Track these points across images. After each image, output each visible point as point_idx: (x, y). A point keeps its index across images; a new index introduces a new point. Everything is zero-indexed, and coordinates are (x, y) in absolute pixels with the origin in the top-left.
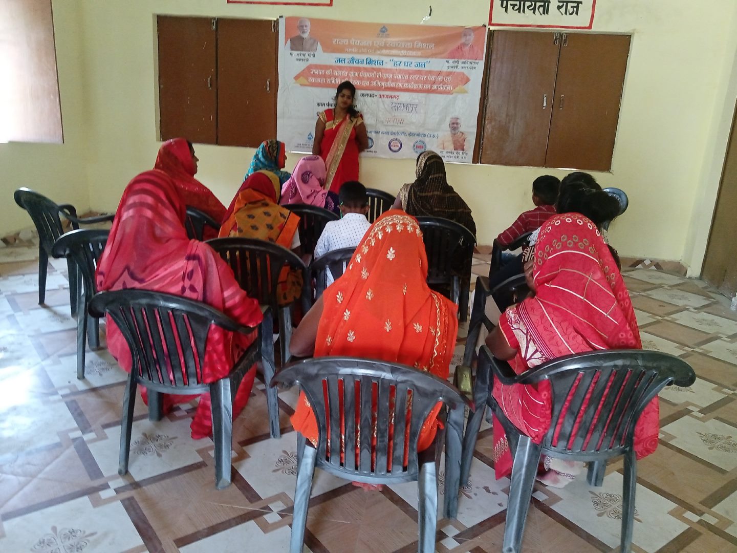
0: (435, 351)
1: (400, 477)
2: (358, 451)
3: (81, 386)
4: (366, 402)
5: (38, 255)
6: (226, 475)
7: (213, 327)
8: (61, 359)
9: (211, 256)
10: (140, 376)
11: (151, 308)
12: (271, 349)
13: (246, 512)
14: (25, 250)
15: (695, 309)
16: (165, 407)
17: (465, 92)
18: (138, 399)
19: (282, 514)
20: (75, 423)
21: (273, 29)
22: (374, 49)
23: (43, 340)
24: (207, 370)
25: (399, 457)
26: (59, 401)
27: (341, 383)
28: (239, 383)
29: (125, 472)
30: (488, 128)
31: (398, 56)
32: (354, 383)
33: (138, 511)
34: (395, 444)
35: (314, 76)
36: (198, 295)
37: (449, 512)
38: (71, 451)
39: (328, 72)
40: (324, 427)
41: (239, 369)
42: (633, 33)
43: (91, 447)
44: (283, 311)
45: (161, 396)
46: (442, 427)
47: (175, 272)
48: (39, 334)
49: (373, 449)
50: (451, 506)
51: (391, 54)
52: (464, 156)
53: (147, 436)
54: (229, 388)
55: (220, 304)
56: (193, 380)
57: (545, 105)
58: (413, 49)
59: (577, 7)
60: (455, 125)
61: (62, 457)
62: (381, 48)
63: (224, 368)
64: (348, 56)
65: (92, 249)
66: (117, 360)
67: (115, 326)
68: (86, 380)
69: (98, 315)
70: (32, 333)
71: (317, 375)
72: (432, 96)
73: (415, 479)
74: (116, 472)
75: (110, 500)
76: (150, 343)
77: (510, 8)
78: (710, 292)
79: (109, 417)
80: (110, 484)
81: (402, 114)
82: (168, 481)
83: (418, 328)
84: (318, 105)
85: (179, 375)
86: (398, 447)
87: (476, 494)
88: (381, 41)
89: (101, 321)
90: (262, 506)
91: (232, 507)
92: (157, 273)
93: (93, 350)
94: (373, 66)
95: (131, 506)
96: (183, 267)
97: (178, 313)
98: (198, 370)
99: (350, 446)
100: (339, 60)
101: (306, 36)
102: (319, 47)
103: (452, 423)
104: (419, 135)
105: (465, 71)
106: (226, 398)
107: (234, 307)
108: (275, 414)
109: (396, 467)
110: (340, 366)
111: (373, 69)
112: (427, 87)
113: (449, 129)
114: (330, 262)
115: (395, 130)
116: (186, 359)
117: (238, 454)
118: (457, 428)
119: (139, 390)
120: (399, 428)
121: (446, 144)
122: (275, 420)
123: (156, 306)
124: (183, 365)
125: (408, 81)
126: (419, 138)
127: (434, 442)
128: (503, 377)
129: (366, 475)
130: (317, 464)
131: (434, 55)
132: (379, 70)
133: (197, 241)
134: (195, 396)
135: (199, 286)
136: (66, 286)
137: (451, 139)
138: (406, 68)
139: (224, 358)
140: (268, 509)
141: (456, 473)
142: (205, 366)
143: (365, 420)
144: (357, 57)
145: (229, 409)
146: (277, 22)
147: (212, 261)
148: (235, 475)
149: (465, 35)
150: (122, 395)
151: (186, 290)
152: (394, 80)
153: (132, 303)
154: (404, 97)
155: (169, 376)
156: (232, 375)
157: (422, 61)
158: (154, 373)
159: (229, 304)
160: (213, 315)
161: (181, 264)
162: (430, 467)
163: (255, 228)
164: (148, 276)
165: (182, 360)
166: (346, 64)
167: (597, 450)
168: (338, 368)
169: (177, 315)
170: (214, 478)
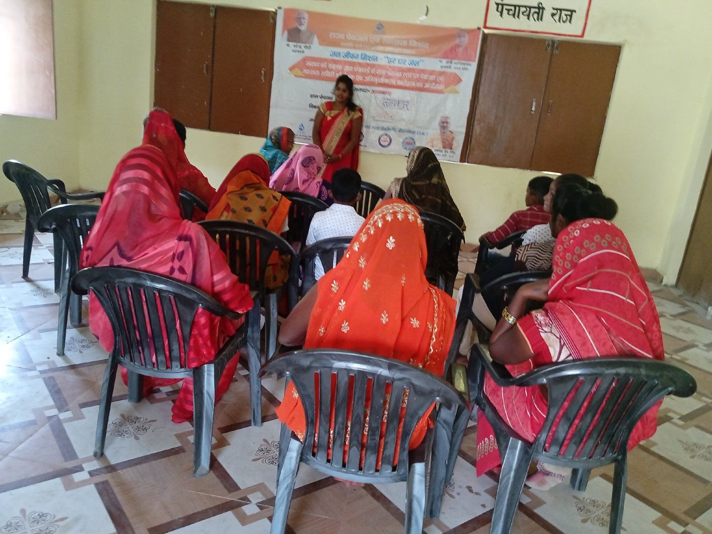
0: (431, 347)
1: (387, 477)
2: (347, 448)
3: (60, 362)
4: (359, 398)
5: (24, 229)
6: (205, 462)
7: (200, 310)
8: (42, 335)
9: (203, 238)
10: (122, 357)
11: (137, 287)
12: (257, 335)
13: (224, 502)
14: (12, 223)
15: (672, 316)
16: (145, 389)
17: (456, 92)
18: (119, 379)
19: (261, 506)
20: (52, 400)
21: (271, 21)
22: (369, 45)
23: (24, 314)
24: (192, 355)
25: (390, 456)
26: (37, 377)
27: (334, 377)
28: (222, 368)
29: (100, 455)
30: (477, 129)
31: (393, 53)
32: (348, 378)
33: (112, 496)
34: (386, 443)
35: (308, 68)
36: (187, 278)
37: (432, 513)
38: (46, 429)
39: (323, 65)
40: (312, 421)
41: (224, 355)
42: (624, 44)
43: (66, 426)
44: (269, 298)
45: (141, 378)
46: (432, 426)
47: (165, 252)
48: (20, 308)
49: (363, 446)
50: (434, 505)
51: (386, 50)
52: (452, 155)
53: (126, 417)
54: (213, 373)
55: (210, 289)
56: (176, 364)
57: (533, 109)
58: (408, 47)
59: (571, 16)
60: (445, 124)
61: (36, 436)
62: (377, 44)
63: (209, 353)
64: (343, 51)
65: (79, 226)
66: (98, 339)
67: (98, 303)
68: (66, 357)
69: (82, 292)
70: (14, 307)
71: (309, 368)
72: (424, 94)
73: (403, 480)
74: (92, 454)
75: (84, 483)
76: (134, 323)
77: (505, 12)
78: (685, 300)
79: (87, 396)
80: (84, 465)
81: (393, 110)
82: (145, 465)
83: (415, 323)
84: (311, 96)
85: (161, 358)
86: (388, 446)
87: (458, 494)
88: (377, 38)
89: (85, 298)
90: (239, 497)
91: (210, 497)
92: (146, 252)
93: (75, 327)
94: (368, 62)
95: (104, 491)
96: (173, 247)
97: (164, 294)
98: (182, 354)
99: (338, 442)
100: (334, 54)
101: (303, 28)
102: (316, 40)
103: (442, 422)
104: (409, 131)
105: (457, 72)
106: (209, 384)
107: (223, 291)
108: (257, 402)
109: (385, 466)
110: (335, 360)
111: (368, 65)
112: (420, 85)
113: (438, 128)
114: (320, 251)
115: (385, 125)
116: (170, 342)
117: (218, 441)
118: (446, 426)
119: (120, 370)
120: (391, 427)
121: (435, 142)
122: (257, 408)
123: (141, 286)
124: (167, 349)
125: (401, 79)
126: (409, 135)
127: (424, 441)
128: (499, 378)
129: (353, 473)
130: (302, 458)
131: (428, 55)
132: (373, 66)
133: (190, 222)
134: (176, 381)
135: (189, 269)
136: (51, 261)
137: (440, 137)
138: (399, 65)
139: (209, 343)
140: (246, 500)
141: (442, 472)
142: (190, 350)
143: (357, 417)
144: (352, 51)
145: (212, 396)
146: (275, 13)
147: (204, 244)
148: (214, 463)
149: (460, 36)
150: (101, 376)
151: (174, 271)
152: (387, 77)
153: (117, 281)
154: (396, 94)
155: (152, 359)
156: (217, 361)
157: (416, 59)
158: (136, 354)
159: (218, 288)
160: (201, 299)
161: (171, 244)
162: (419, 467)
163: (248, 209)
164: (136, 254)
165: (166, 343)
166: (341, 58)
167: (590, 458)
168: (333, 361)
169: (163, 296)
170: (192, 464)
